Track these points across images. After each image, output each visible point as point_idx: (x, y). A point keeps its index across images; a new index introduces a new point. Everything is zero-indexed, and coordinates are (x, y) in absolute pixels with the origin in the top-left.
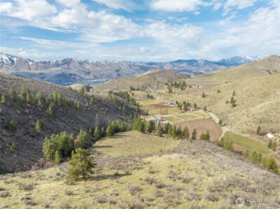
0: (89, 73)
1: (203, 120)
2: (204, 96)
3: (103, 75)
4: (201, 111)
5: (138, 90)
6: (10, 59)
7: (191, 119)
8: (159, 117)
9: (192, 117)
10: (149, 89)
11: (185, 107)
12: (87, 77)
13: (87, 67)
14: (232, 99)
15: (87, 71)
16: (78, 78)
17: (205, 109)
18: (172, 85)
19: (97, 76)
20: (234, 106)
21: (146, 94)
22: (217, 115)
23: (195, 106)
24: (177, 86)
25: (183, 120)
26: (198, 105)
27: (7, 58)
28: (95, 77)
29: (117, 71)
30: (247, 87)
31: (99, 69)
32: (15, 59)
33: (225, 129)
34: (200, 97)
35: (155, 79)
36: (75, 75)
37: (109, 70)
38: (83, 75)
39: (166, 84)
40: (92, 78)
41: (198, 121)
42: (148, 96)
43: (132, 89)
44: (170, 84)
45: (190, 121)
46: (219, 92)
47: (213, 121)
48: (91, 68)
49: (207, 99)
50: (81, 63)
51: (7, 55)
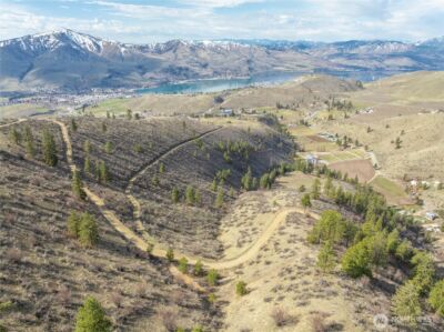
0: (205, 66)
1: (361, 161)
2: (369, 130)
3: (227, 69)
4: (362, 149)
5: (287, 108)
6: (95, 44)
7: (349, 159)
8: (316, 154)
9: (351, 156)
10: (302, 109)
11: (345, 143)
12: (204, 72)
13: (203, 54)
14: (398, 139)
15: (203, 62)
16: (191, 74)
17: (366, 148)
18: (334, 105)
19: (219, 70)
20: (398, 147)
21: (299, 118)
22: (377, 155)
23: (357, 142)
24: (340, 106)
25: (340, 160)
26: (361, 142)
27: (90, 42)
28: (216, 73)
29: (249, 62)
30: (420, 126)
31: (220, 58)
32: (100, 44)
33: (378, 173)
34: (364, 131)
35: (310, 91)
36: (187, 69)
37: (234, 60)
38: (197, 69)
39: (326, 102)
40: (210, 73)
41: (355, 162)
42: (302, 122)
43: (280, 107)
44: (331, 101)
45: (346, 163)
46: (387, 127)
47: (370, 163)
48: (208, 58)
49: (372, 135)
50: (193, 49)
51: (91, 37)
